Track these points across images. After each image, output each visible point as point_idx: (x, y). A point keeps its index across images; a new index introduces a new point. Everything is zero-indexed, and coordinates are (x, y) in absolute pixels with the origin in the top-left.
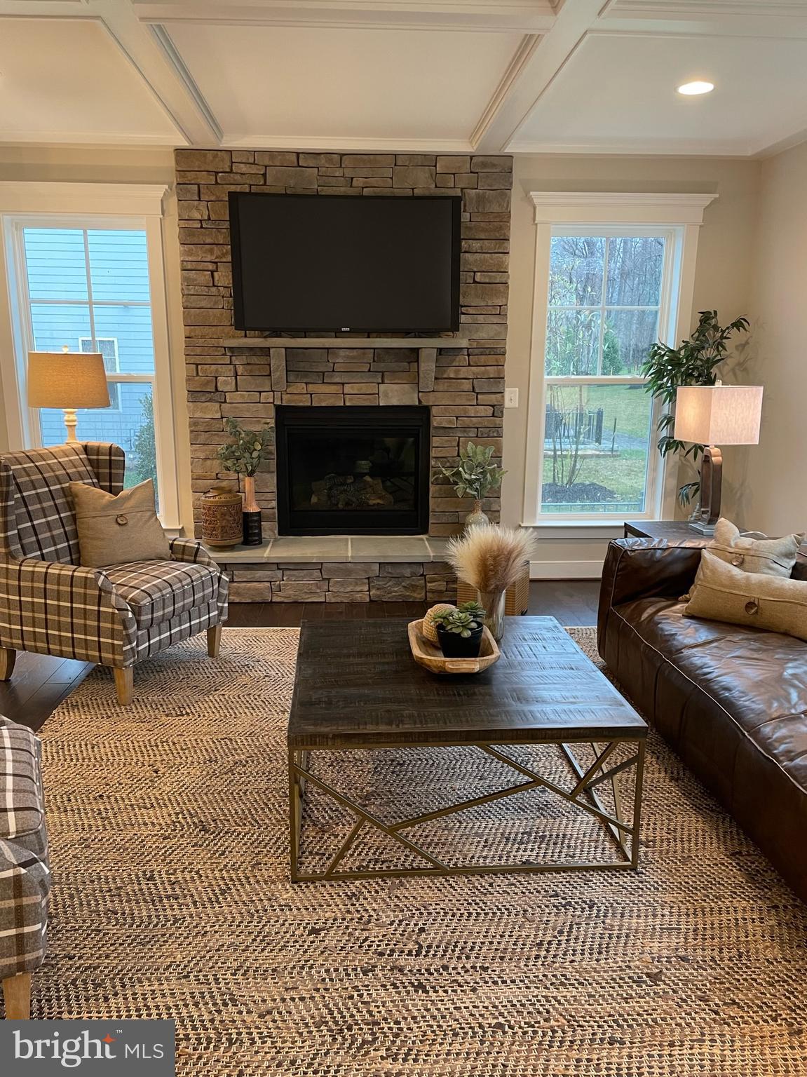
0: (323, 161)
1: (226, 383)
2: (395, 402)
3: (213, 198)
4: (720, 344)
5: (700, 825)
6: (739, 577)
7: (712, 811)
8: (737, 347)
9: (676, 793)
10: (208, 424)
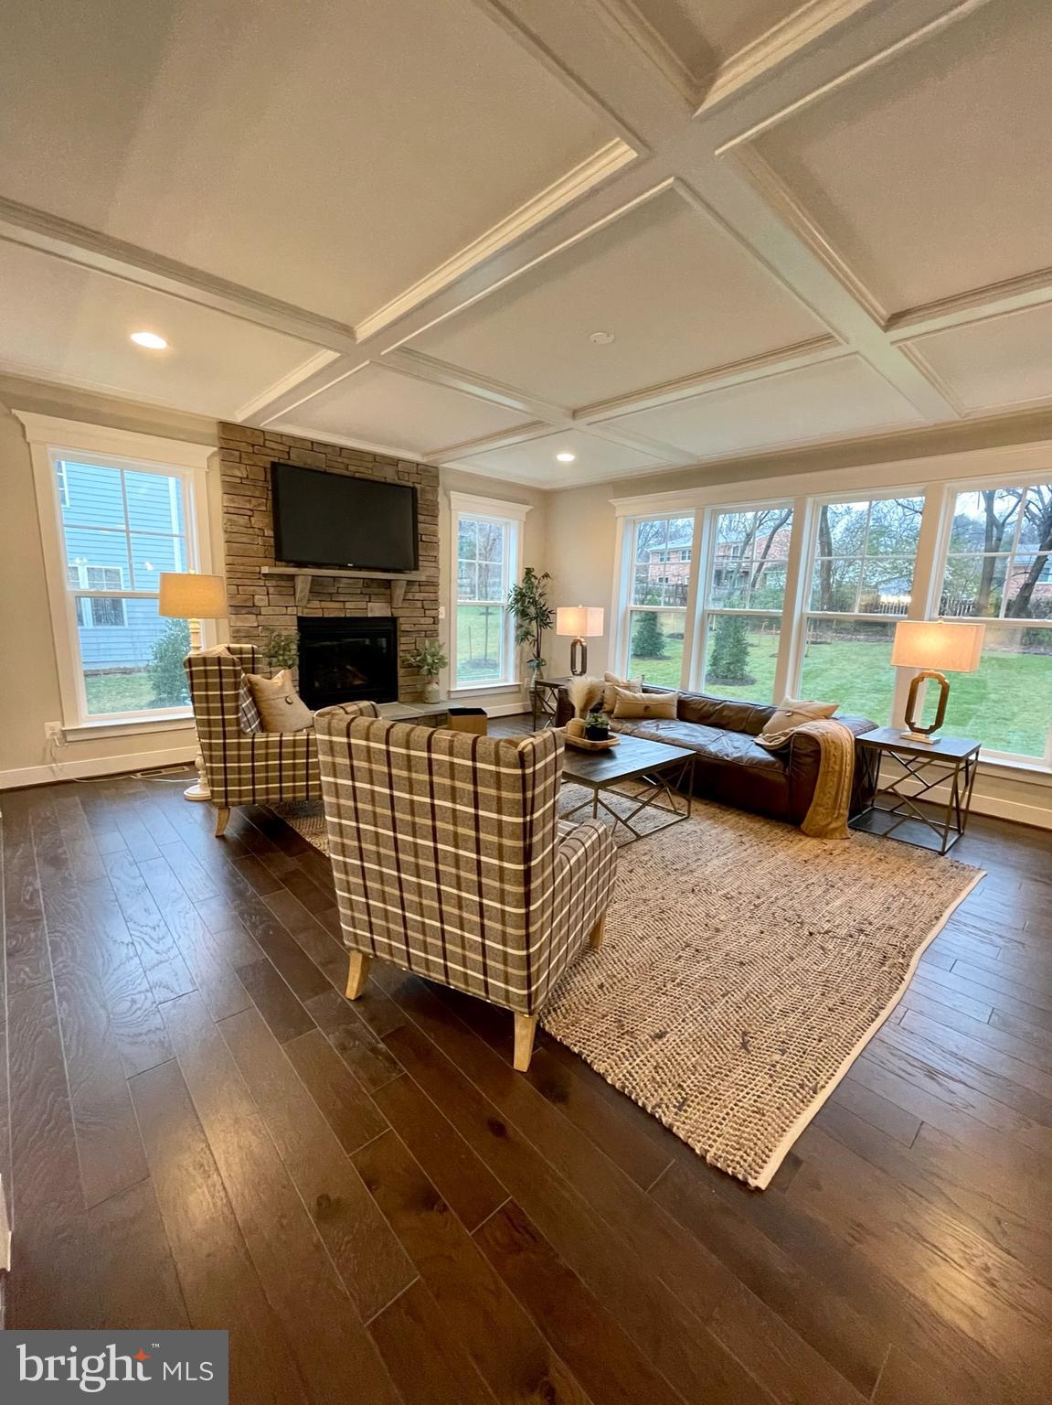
0: (329, 450)
1: (260, 600)
2: (377, 614)
3: (251, 463)
6: (637, 696)
10: (248, 631)
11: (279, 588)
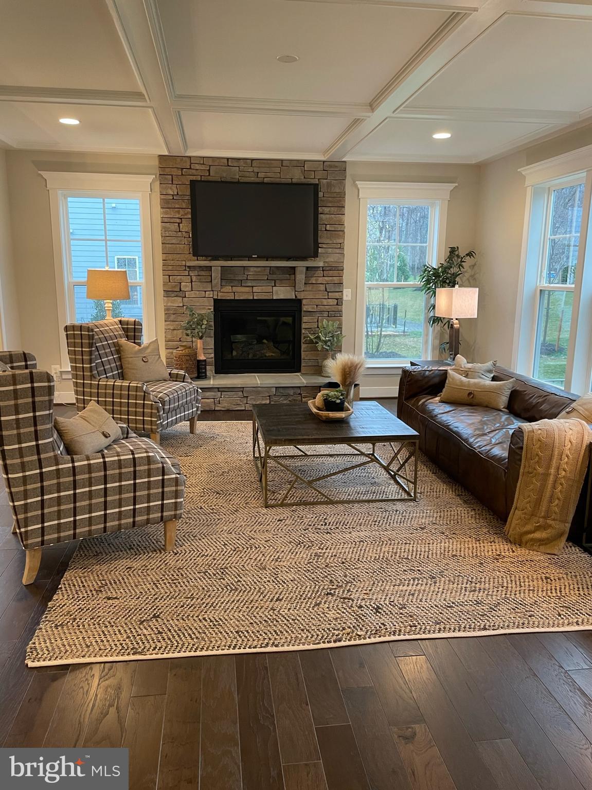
0: (242, 163)
1: (186, 286)
2: (282, 297)
3: (180, 183)
4: (461, 265)
5: (445, 487)
6: (465, 381)
7: (451, 482)
8: (470, 267)
9: (434, 477)
10: (175, 310)
11: (199, 277)
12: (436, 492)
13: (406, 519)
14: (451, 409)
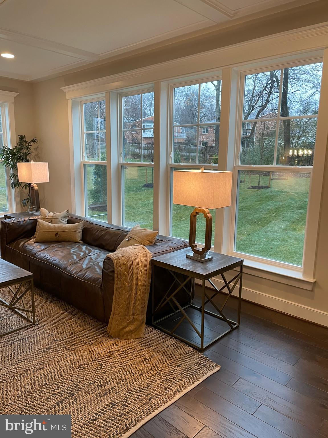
4: (28, 148)
5: (53, 306)
6: (51, 226)
7: (56, 301)
8: (34, 149)
9: (42, 299)
12: (48, 312)
13: (33, 345)
14: (46, 247)
